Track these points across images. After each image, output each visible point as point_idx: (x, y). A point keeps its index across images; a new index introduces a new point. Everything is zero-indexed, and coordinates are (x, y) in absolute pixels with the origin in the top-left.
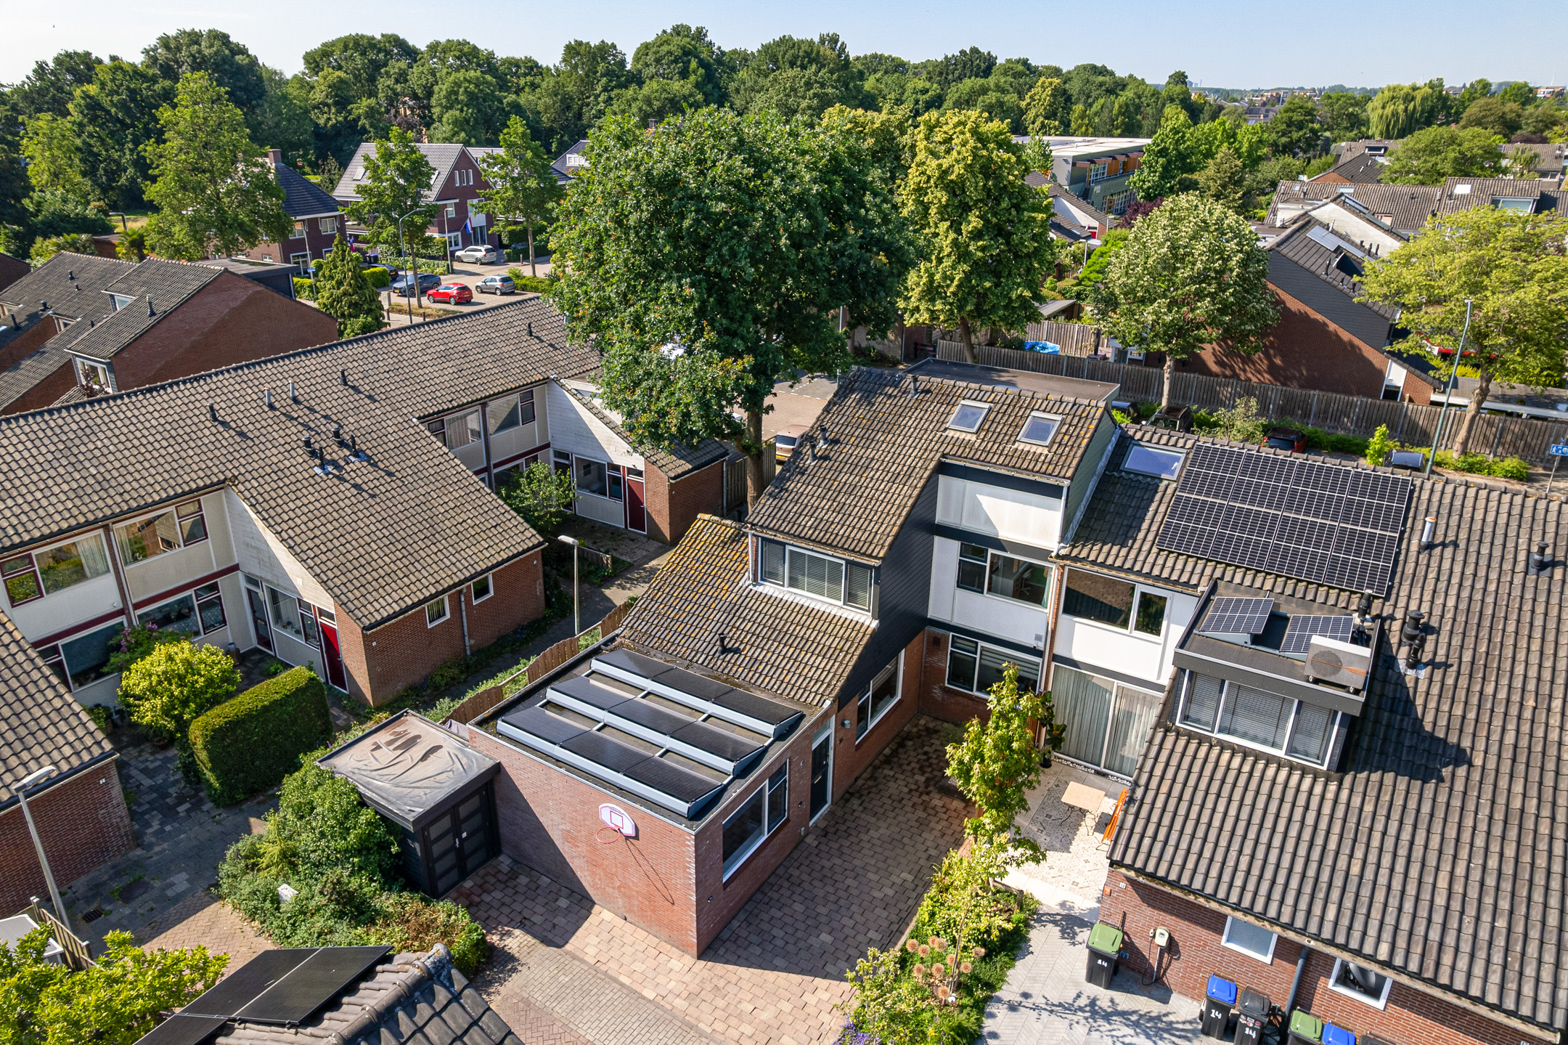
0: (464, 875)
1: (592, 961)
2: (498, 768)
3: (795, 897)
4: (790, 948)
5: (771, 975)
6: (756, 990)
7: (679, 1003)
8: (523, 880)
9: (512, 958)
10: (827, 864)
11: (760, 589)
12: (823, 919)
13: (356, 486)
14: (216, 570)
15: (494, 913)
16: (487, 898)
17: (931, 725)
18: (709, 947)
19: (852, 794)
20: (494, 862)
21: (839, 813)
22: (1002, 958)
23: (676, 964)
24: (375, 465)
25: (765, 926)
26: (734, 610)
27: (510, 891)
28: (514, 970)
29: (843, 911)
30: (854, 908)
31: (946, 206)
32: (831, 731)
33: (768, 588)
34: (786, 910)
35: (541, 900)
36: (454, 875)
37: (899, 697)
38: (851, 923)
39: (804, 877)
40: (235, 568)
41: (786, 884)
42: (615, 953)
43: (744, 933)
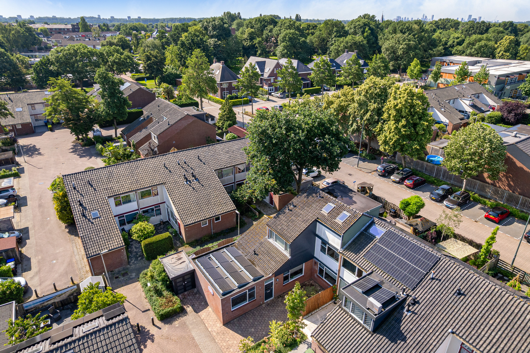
0: (185, 291)
1: (202, 318)
2: (194, 270)
3: (252, 318)
4: (244, 330)
5: (236, 334)
6: (231, 337)
7: (214, 334)
8: (197, 295)
9: (187, 313)
10: (264, 312)
11: (269, 240)
12: (255, 325)
13: (193, 188)
14: (160, 202)
15: (188, 301)
16: (188, 297)
18: (227, 323)
19: (281, 297)
20: (193, 289)
21: (275, 301)
22: (288, 348)
23: (218, 325)
24: (199, 183)
25: (241, 323)
26: (261, 243)
27: (194, 297)
28: (186, 315)
29: (261, 325)
30: (263, 325)
32: (273, 281)
33: (271, 240)
34: (248, 321)
35: (199, 301)
36: (183, 290)
37: (303, 274)
38: (260, 328)
39: (257, 314)
40: (165, 202)
41: (252, 314)
42: (208, 318)
43: (236, 323)
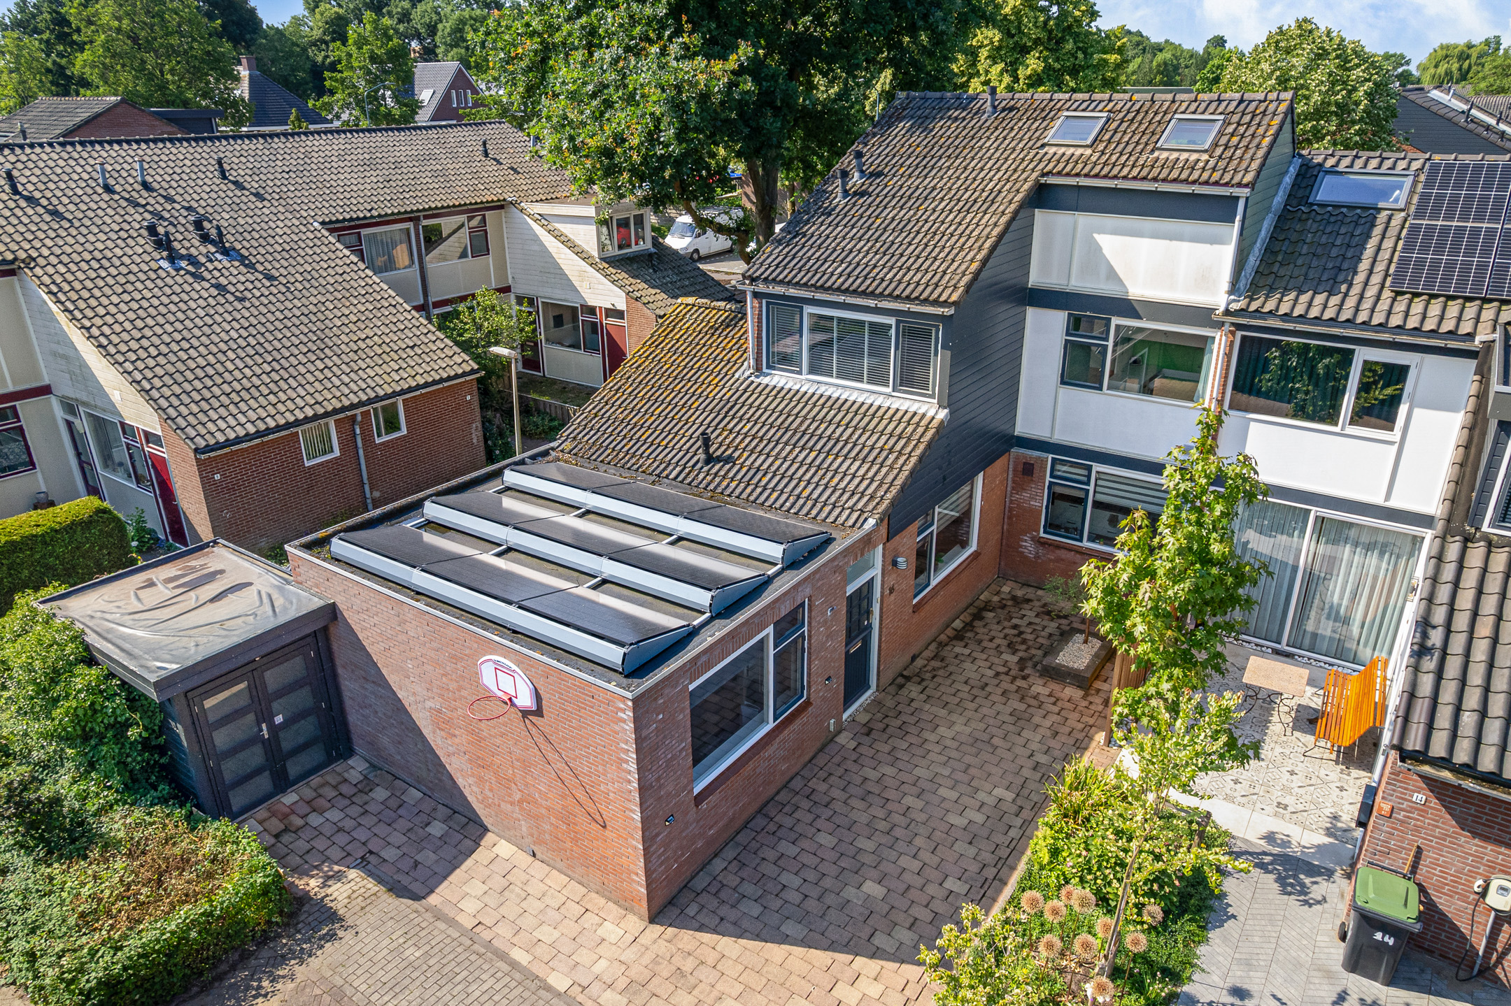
0: (282, 783)
1: (468, 923)
2: (331, 613)
3: (819, 823)
4: (811, 904)
5: (777, 952)
6: (750, 978)
8: (380, 794)
9: (333, 917)
10: (873, 775)
11: (765, 380)
12: (868, 859)
13: (218, 286)
14: (11, 388)
15: (320, 844)
16: (315, 820)
17: (1019, 593)
18: (671, 902)
19: (908, 679)
20: (339, 767)
21: (890, 703)
22: (1185, 926)
23: (611, 931)
24: (251, 266)
25: (769, 869)
27: (354, 811)
28: (331, 937)
29: (901, 846)
30: (919, 841)
31: (999, 48)
32: (876, 571)
33: (779, 379)
34: (805, 844)
35: (402, 824)
36: (264, 783)
37: (973, 547)
38: (916, 865)
39: (836, 793)
40: (45, 390)
41: (805, 804)
42: (510, 910)
43: (732, 880)
